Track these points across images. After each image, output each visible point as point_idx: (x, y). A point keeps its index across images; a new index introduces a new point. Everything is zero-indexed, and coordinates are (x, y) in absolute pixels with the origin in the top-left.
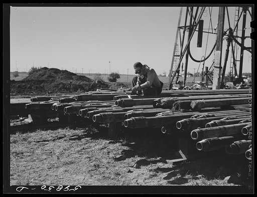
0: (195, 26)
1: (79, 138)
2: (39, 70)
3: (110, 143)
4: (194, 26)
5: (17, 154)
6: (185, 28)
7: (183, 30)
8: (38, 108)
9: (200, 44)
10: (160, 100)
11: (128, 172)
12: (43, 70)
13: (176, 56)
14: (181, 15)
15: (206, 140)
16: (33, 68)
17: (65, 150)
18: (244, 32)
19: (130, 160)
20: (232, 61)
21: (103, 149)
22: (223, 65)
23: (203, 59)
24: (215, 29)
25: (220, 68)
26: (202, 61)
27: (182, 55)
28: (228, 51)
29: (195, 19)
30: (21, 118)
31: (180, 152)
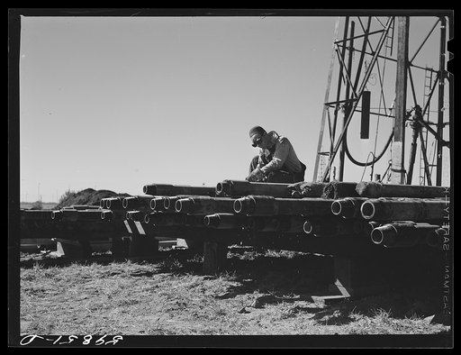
0: (355, 100)
1: (149, 274)
2: (79, 194)
3: (206, 279)
4: (352, 100)
5: (34, 292)
6: (338, 105)
7: (334, 109)
8: (75, 220)
9: (365, 134)
10: (298, 186)
11: (241, 312)
12: (86, 194)
13: (324, 154)
14: (329, 82)
15: (389, 225)
16: (68, 194)
17: (123, 288)
18: (441, 115)
19: (245, 297)
20: (423, 166)
21: (192, 287)
22: (407, 168)
23: (371, 160)
24: (391, 109)
25: (403, 171)
26: (368, 164)
27: (333, 153)
28: (414, 145)
29: (355, 89)
30: (45, 252)
31: (338, 283)
